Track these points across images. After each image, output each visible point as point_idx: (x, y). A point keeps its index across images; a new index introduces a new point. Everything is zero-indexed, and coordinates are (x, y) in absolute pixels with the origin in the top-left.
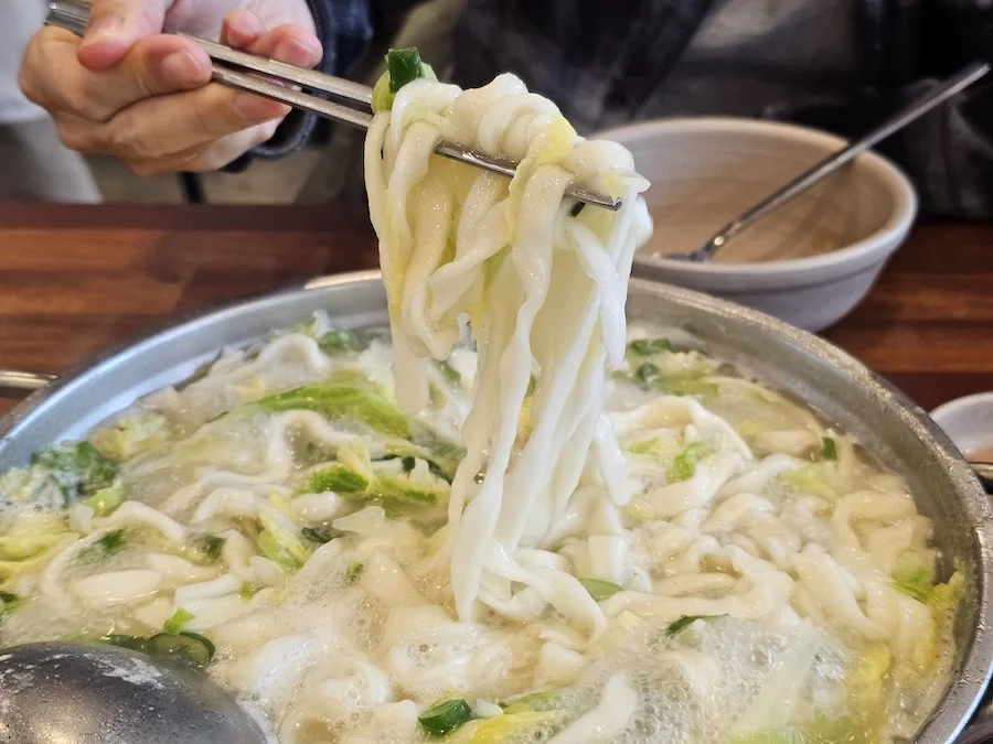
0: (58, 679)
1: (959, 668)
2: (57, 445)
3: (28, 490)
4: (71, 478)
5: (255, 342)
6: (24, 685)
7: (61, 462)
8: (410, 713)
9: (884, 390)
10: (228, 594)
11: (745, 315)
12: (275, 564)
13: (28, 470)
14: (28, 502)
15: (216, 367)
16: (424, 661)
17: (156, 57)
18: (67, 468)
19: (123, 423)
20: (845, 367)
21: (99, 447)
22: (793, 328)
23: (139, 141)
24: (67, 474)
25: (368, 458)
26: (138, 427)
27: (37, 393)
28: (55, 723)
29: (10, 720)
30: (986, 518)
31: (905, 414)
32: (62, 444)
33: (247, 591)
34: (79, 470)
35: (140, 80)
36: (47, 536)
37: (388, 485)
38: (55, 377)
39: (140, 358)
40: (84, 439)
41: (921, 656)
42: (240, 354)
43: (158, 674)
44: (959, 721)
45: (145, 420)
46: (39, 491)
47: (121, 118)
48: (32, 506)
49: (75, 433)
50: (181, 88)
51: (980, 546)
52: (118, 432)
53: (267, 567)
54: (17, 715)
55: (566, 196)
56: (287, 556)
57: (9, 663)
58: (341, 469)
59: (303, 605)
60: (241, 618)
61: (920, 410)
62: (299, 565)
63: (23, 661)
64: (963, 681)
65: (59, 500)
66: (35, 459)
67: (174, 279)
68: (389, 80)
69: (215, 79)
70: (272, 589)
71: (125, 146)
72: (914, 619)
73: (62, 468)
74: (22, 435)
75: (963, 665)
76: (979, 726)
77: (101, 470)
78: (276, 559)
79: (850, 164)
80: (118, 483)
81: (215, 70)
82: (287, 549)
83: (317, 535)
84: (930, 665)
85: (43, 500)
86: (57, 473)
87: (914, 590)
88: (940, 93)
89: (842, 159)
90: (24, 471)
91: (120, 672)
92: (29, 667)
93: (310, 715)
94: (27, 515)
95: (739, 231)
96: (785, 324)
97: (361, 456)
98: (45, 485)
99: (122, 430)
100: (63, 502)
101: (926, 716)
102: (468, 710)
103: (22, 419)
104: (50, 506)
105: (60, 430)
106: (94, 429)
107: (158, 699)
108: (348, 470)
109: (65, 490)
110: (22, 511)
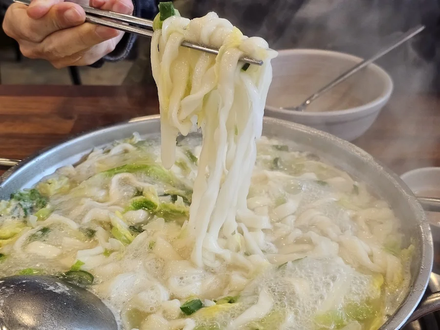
0: (25, 291)
1: (413, 285)
2: (22, 190)
3: (9, 210)
4: (28, 205)
5: (108, 145)
6: (10, 293)
7: (24, 198)
8: (177, 305)
9: (380, 166)
10: (99, 254)
11: (320, 134)
12: (120, 242)
13: (9, 201)
14: (9, 215)
15: (90, 156)
16: (182, 283)
17: (61, 12)
18: (26, 200)
19: (50, 181)
20: (363, 156)
21: (39, 191)
22: (340, 139)
23: (55, 50)
24: (26, 203)
25: (157, 194)
26: (56, 183)
27: (13, 168)
28: (24, 310)
29: (4, 309)
30: (424, 221)
31: (389, 176)
32: (24, 190)
33: (107, 253)
34: (31, 201)
35: (54, 22)
36: (18, 229)
37: (166, 207)
38: (20, 161)
39: (57, 153)
40: (33, 187)
41: (396, 279)
42: (101, 151)
43: (68, 289)
44: (413, 307)
45: (60, 179)
46: (13, 210)
47: (47, 40)
48: (11, 217)
49: (29, 185)
50: (72, 25)
51: (421, 233)
52: (48, 185)
53: (116, 243)
54: (7, 307)
55: (239, 61)
56: (125, 238)
57: (3, 284)
58: (144, 199)
59: (132, 259)
60: (105, 265)
61: (395, 174)
62: (129, 242)
63: (9, 283)
64: (414, 290)
65: (22, 214)
66: (12, 197)
67: (71, 118)
68: (160, 16)
69: (87, 21)
70: (117, 252)
71: (49, 53)
72: (393, 264)
73: (24, 201)
74: (6, 186)
75: (414, 283)
76: (422, 310)
77: (40, 201)
78: (120, 240)
79: (365, 68)
80: (48, 206)
81: (87, 17)
82: (125, 235)
83: (136, 229)
84: (401, 283)
85: (15, 215)
86: (22, 202)
87: (393, 251)
88: (404, 38)
89: (361, 67)
90: (7, 202)
91: (51, 288)
92: (12, 286)
93: (134, 306)
94: (9, 220)
95: (317, 97)
96: (337, 138)
97: (154, 194)
98: (16, 207)
99: (50, 184)
100: (24, 215)
101: (399, 305)
102: (201, 304)
103: (6, 179)
104: (19, 217)
105: (22, 184)
106: (38, 184)
107: (68, 300)
108: (148, 199)
109: (25, 210)
110: (6, 219)
